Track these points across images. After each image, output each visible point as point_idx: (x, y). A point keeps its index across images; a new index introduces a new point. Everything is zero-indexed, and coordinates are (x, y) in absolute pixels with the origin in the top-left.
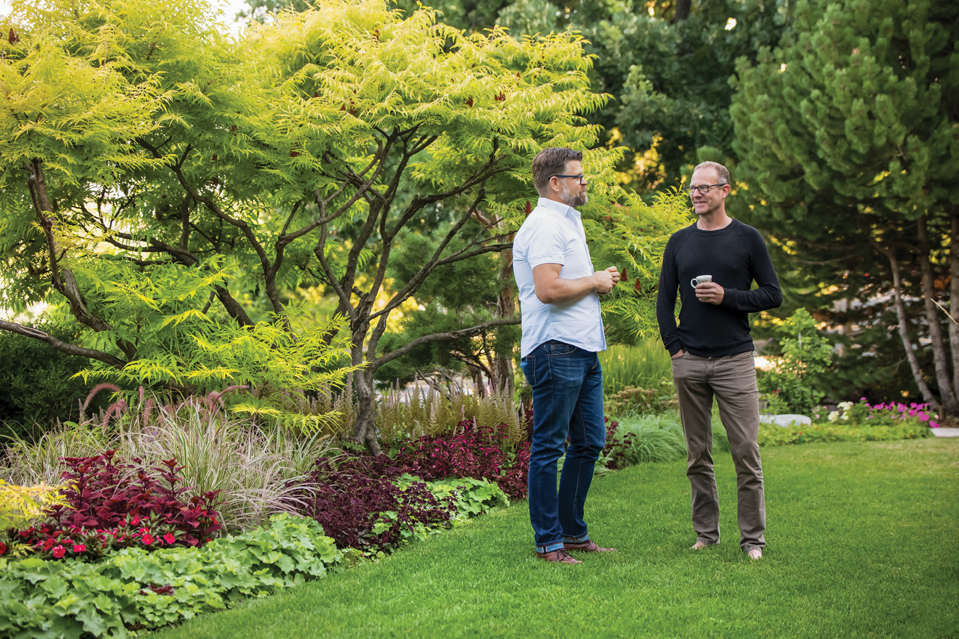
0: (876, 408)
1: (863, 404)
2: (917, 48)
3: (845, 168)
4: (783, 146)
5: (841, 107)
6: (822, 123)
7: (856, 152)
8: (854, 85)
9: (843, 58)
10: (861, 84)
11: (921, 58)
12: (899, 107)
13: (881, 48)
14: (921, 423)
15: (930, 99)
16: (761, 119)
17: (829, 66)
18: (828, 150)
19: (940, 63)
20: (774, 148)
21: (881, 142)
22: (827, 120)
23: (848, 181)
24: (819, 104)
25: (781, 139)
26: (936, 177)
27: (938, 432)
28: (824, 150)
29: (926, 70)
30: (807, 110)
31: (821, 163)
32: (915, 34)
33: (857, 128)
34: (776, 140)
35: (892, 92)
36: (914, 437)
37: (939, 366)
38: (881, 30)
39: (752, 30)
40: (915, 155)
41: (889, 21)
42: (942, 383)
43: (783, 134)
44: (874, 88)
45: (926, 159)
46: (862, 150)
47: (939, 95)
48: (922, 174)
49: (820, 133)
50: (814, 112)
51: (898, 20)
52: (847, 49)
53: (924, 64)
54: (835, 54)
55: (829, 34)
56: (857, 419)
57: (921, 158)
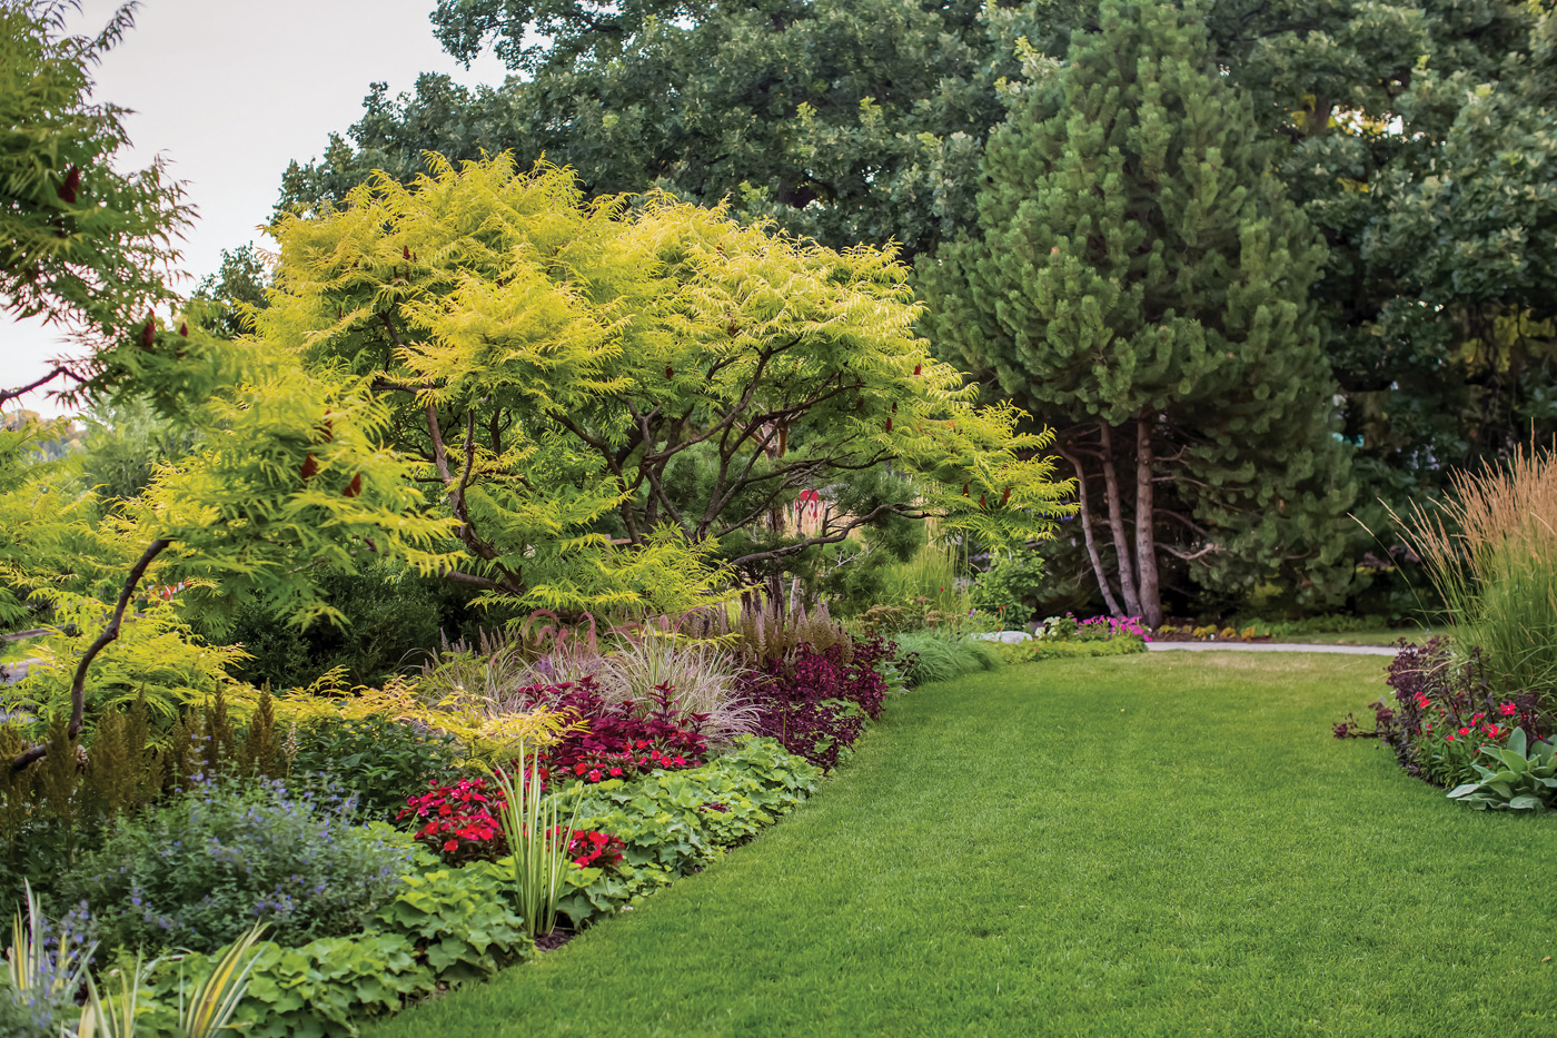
0: (1086, 622)
1: (1070, 619)
2: (1116, 247)
3: (1045, 372)
4: (974, 348)
5: (1043, 309)
6: (1020, 324)
7: (1057, 355)
8: (1056, 286)
9: (1041, 256)
10: (1063, 283)
11: (1121, 258)
12: (1103, 308)
13: (1079, 246)
14: (1136, 637)
15: (1132, 300)
16: (950, 319)
17: (1028, 266)
18: (1028, 354)
19: (1140, 262)
20: (962, 349)
21: (1085, 345)
22: (1025, 323)
23: (1045, 385)
24: (1017, 305)
25: (972, 341)
26: (1141, 381)
27: (1151, 646)
28: (1023, 353)
29: (1125, 270)
30: (1004, 311)
31: (1018, 367)
32: (1115, 233)
33: (1062, 331)
34: (965, 343)
35: (1096, 292)
36: (1132, 651)
37: (1125, 578)
38: (1079, 226)
39: (901, 221)
40: (1122, 359)
41: (1087, 218)
42: (1128, 596)
43: (976, 337)
44: (1077, 289)
45: (1133, 363)
46: (1065, 353)
47: (1142, 296)
48: (1128, 378)
49: (1021, 335)
50: (1012, 313)
51: (1095, 218)
52: (1044, 248)
53: (1123, 264)
54: (1031, 252)
55: (1025, 232)
56: (1065, 633)
57: (1128, 362)
